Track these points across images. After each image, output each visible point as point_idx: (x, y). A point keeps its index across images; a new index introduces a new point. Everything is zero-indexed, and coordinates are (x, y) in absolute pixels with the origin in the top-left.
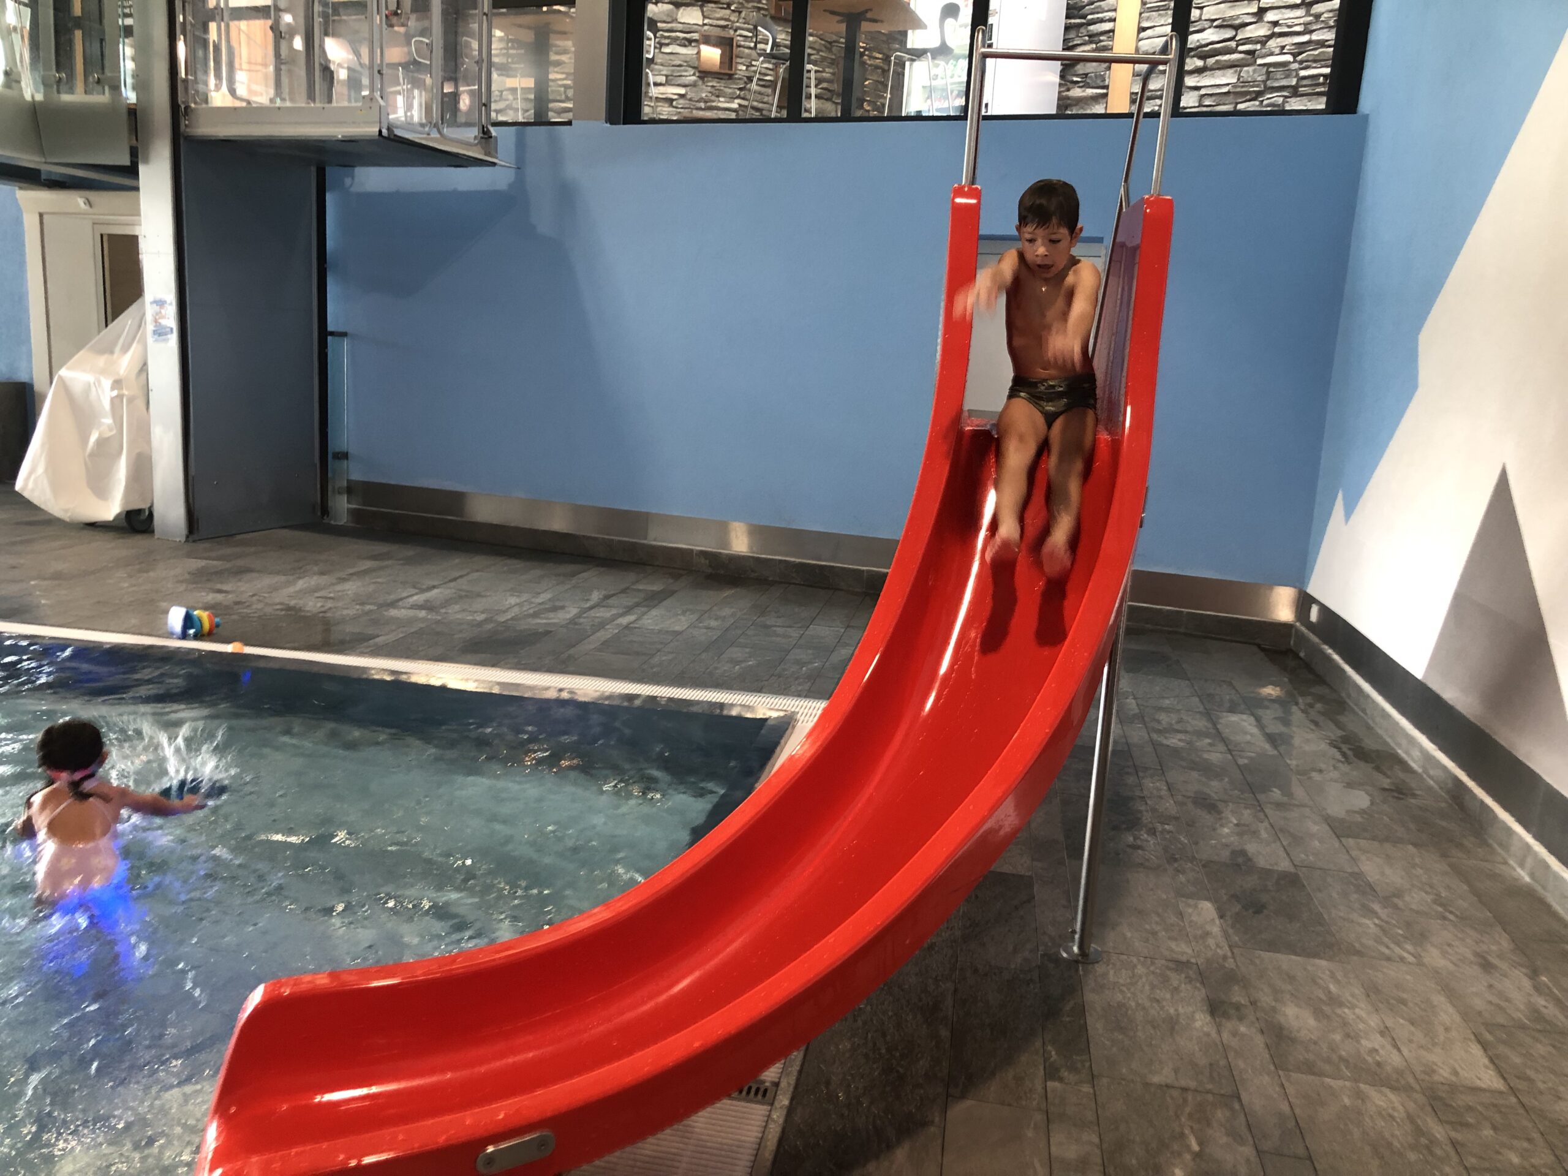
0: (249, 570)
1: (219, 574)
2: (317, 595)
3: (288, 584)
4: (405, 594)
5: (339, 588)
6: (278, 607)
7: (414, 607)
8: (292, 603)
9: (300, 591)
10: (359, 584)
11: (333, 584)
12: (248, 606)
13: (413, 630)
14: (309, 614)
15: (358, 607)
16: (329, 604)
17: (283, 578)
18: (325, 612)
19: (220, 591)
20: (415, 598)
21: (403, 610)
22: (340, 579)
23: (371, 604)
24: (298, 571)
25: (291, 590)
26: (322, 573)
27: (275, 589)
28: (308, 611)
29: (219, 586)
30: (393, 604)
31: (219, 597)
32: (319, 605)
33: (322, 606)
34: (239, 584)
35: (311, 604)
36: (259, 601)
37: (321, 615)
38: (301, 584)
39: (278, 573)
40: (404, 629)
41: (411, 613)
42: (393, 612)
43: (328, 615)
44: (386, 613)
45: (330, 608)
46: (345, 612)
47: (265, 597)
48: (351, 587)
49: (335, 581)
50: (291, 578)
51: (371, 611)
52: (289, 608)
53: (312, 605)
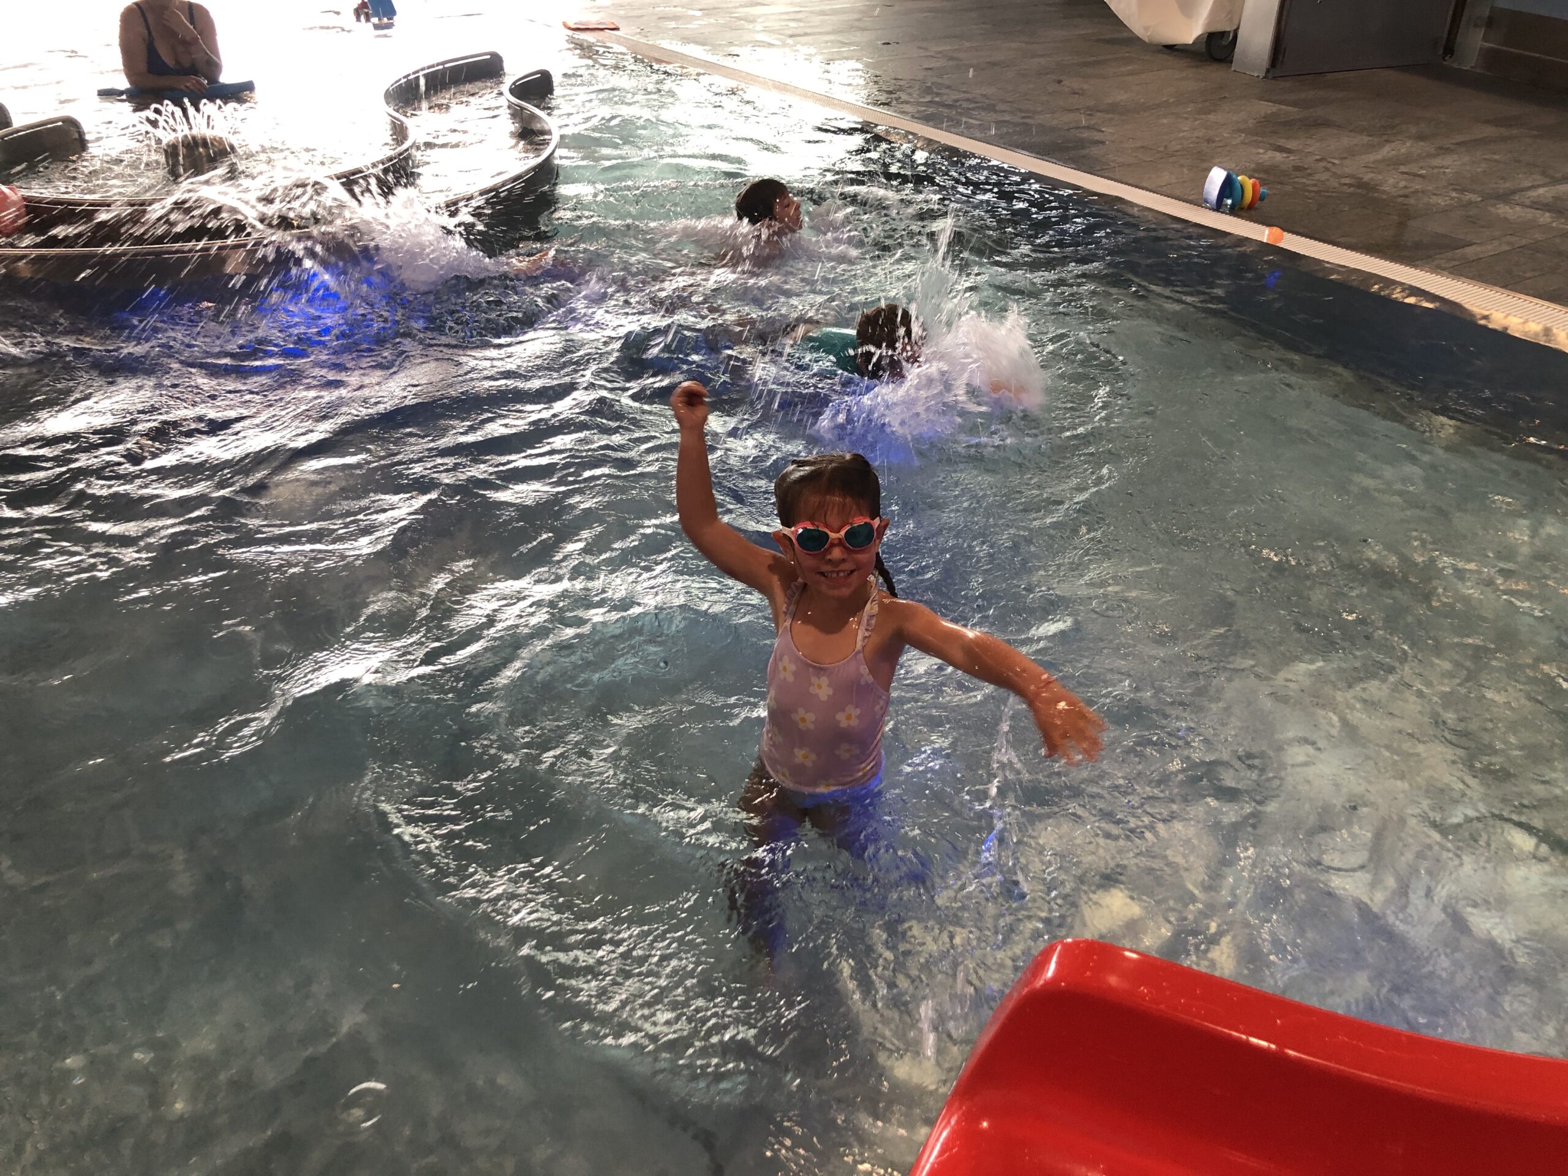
0: (1326, 124)
1: (1287, 126)
2: (1403, 169)
3: (1371, 148)
4: (1527, 184)
5: (1437, 162)
6: (1347, 181)
7: (1537, 205)
8: (1367, 177)
9: (1383, 161)
10: (1466, 159)
11: (1430, 156)
12: (1310, 175)
13: (1524, 242)
14: (1384, 197)
15: (1454, 194)
16: (1417, 185)
17: (1366, 139)
18: (1406, 196)
19: (1281, 149)
20: (1541, 191)
21: (1518, 208)
22: (1441, 148)
23: (1474, 192)
24: (1386, 132)
25: (1372, 157)
26: (1421, 137)
27: (1351, 152)
28: (1384, 192)
29: (1282, 142)
30: (1504, 197)
31: (1279, 156)
32: (1402, 184)
33: (1406, 187)
34: (1309, 141)
35: (1391, 181)
36: (1327, 169)
37: (1400, 200)
38: (1386, 151)
39: (1361, 131)
40: (1513, 239)
41: (1530, 214)
42: (1503, 210)
43: (1412, 201)
44: (1492, 209)
45: (1416, 192)
46: (1434, 200)
47: (1334, 164)
48: (1452, 164)
49: (1433, 151)
50: (1376, 140)
51: (1470, 203)
52: (1361, 185)
53: (1391, 183)
